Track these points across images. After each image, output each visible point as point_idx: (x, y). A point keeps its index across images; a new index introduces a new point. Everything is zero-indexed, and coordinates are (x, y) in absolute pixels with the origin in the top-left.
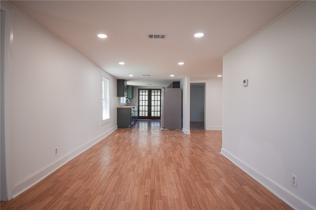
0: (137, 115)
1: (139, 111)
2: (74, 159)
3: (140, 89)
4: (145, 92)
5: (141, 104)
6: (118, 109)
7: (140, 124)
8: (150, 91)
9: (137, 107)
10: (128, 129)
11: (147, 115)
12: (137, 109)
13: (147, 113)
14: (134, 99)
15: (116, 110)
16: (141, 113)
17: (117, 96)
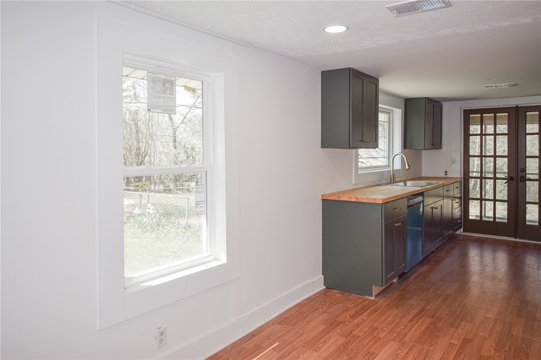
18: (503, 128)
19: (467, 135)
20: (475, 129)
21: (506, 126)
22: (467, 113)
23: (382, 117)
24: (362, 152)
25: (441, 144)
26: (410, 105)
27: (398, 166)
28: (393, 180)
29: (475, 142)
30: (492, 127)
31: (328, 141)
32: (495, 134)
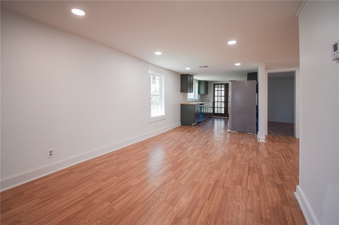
0: (212, 112)
1: (214, 108)
2: (86, 161)
3: (215, 84)
4: (221, 88)
5: (216, 100)
6: (182, 106)
7: (216, 121)
8: (226, 86)
9: (212, 103)
10: (192, 127)
11: (223, 112)
12: (212, 105)
13: (223, 109)
14: (209, 94)
15: (180, 106)
16: (216, 109)
17: (181, 92)
18: (223, 89)
19: (214, 91)
20: (216, 89)
21: (224, 89)
22: (214, 85)
23: (194, 85)
24: (189, 94)
25: (208, 93)
26: (200, 82)
27: (197, 98)
28: (196, 102)
29: (216, 92)
30: (217, 89)
31: (182, 91)
32: (218, 90)
